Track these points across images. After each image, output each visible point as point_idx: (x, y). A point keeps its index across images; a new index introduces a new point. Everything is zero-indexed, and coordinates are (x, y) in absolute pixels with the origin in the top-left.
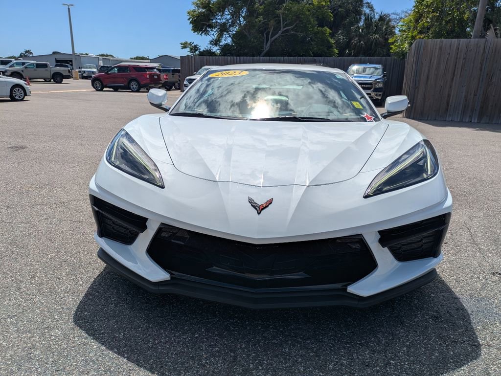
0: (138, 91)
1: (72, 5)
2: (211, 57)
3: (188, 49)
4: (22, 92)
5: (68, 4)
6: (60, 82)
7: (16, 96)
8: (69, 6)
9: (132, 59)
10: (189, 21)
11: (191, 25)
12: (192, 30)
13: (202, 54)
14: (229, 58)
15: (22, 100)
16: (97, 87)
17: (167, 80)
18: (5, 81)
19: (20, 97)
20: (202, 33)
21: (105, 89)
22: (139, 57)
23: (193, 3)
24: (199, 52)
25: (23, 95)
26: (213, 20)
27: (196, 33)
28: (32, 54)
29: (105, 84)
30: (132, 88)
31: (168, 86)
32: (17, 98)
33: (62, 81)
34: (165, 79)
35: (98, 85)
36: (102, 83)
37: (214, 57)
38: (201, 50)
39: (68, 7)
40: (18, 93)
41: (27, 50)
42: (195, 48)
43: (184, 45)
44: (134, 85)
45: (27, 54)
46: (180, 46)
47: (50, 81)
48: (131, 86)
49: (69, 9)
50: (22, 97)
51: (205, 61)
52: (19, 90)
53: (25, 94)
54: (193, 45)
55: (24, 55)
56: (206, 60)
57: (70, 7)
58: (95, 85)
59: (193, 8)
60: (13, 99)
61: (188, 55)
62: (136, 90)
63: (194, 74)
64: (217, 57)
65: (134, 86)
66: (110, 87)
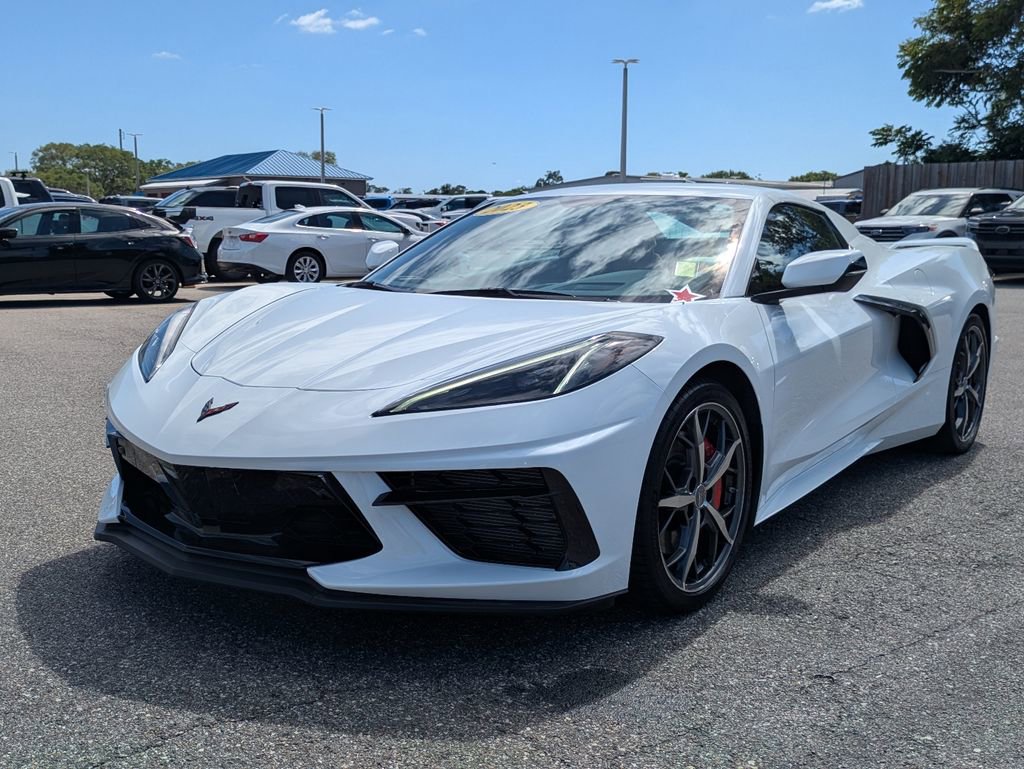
1: (634, 61)
2: (953, 165)
3: (893, 146)
5: (626, 60)
8: (626, 64)
9: (797, 179)
10: (903, 70)
11: (908, 82)
12: (911, 93)
13: (932, 157)
14: (1011, 163)
20: (942, 100)
22: (816, 175)
23: (916, 20)
24: (926, 151)
26: (977, 59)
27: (925, 101)
28: (562, 179)
37: (964, 164)
38: (933, 148)
39: (623, 67)
41: (553, 172)
42: (913, 142)
43: (883, 137)
45: (551, 180)
46: (872, 140)
49: (626, 70)
51: (936, 176)
54: (909, 134)
55: (545, 183)
56: (940, 173)
57: (629, 66)
59: (918, 33)
61: (888, 163)
63: (882, 215)
64: (973, 164)
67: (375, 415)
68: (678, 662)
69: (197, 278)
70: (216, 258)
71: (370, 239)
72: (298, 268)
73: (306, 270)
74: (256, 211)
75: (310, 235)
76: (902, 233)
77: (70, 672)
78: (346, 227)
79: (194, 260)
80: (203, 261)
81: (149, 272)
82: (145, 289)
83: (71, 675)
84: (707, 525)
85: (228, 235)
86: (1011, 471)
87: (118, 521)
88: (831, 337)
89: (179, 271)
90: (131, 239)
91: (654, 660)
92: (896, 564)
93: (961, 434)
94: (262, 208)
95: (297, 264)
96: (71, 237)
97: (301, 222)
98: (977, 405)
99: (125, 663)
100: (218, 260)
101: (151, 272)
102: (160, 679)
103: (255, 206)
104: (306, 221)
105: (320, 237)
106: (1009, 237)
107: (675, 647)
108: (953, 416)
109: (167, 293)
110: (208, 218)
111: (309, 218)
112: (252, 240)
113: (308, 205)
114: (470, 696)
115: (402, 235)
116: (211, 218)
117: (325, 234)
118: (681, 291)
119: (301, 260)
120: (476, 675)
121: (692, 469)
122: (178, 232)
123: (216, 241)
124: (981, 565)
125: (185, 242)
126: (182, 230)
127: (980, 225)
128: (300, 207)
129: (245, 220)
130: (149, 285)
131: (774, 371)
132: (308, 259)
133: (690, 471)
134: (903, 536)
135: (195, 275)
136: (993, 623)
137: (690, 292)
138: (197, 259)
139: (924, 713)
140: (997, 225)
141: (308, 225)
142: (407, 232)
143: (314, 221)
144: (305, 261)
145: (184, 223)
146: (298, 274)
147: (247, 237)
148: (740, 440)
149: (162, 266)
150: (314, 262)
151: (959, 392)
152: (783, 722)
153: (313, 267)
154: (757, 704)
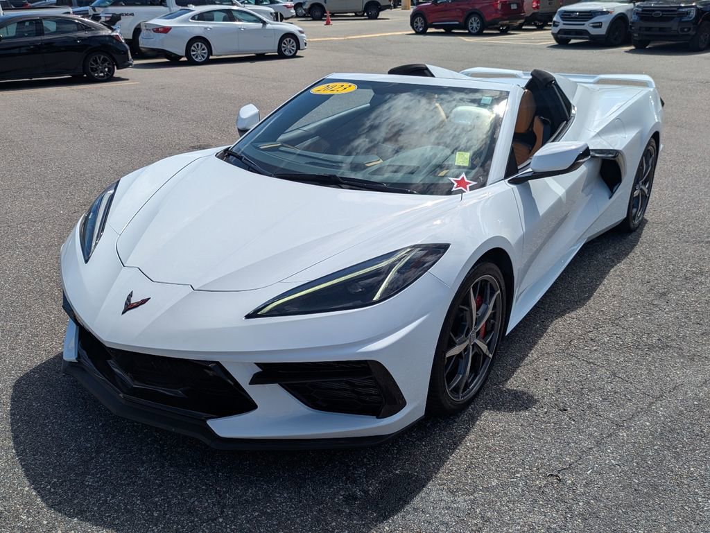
0: (480, 33)
4: (294, 44)
6: (375, 17)
7: (285, 51)
15: (294, 56)
16: (417, 27)
17: (536, 11)
18: (274, 30)
19: (291, 52)
21: (430, 30)
25: (294, 49)
29: (429, 22)
30: (470, 28)
31: (540, 21)
32: (287, 53)
33: (378, 15)
34: (534, 8)
35: (419, 24)
36: (426, 22)
40: (289, 46)
44: (474, 23)
47: (363, 15)
48: (469, 25)
50: (293, 52)
52: (290, 41)
53: (298, 48)
58: (415, 24)
60: (281, 56)
62: (476, 31)
65: (475, 25)
66: (436, 27)
67: (248, 317)
68: (457, 459)
69: (126, 64)
70: (138, 44)
71: (240, 29)
72: (194, 51)
73: (199, 52)
74: (161, 8)
75: (199, 27)
76: (591, 15)
77: (52, 490)
78: (223, 21)
79: (123, 51)
80: (129, 51)
81: (94, 61)
82: (92, 73)
83: (53, 493)
84: (476, 353)
85: (144, 28)
86: (666, 248)
87: (76, 361)
88: (560, 195)
89: (114, 60)
90: (79, 38)
91: (442, 460)
92: (595, 350)
93: (634, 219)
94: (165, 6)
95: (193, 48)
96: (38, 38)
97: (193, 18)
98: (646, 196)
99: (89, 480)
100: (140, 46)
101: (95, 61)
102: (113, 497)
103: (161, 4)
104: (196, 17)
105: (206, 28)
106: (662, 19)
107: (455, 446)
108: (631, 207)
109: (107, 75)
110: (130, 15)
111: (198, 15)
112: (161, 32)
113: (197, 4)
114: (321, 507)
115: (261, 24)
116: (132, 14)
117: (210, 26)
118: (459, 179)
119: (195, 45)
120: (324, 483)
121: (468, 323)
122: (110, 31)
123: (137, 31)
124: (651, 348)
125: (116, 38)
126: (113, 30)
127: (643, 10)
128: (192, 7)
129: (155, 16)
130: (95, 70)
131: (523, 240)
132: (200, 44)
133: (465, 326)
134: (598, 320)
135: (125, 62)
136: (660, 409)
137: (466, 180)
138: (124, 50)
139: (620, 511)
140: (654, 11)
141: (198, 20)
142: (264, 23)
143: (201, 17)
144: (198, 45)
145: (114, 25)
146: (194, 55)
147: (158, 30)
148: (499, 292)
149: (102, 57)
150: (204, 46)
151: (636, 193)
152: (529, 526)
153: (203, 49)
154: (511, 505)
